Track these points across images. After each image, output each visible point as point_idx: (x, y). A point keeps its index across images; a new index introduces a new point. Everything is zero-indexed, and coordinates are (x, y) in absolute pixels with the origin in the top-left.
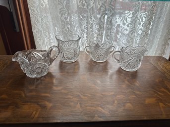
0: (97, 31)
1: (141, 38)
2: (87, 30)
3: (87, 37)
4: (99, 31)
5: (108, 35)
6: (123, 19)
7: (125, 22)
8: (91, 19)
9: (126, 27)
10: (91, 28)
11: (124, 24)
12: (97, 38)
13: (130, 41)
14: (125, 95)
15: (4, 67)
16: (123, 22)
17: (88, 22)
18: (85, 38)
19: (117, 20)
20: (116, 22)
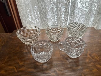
0: (64, 13)
1: (95, 16)
2: (57, 12)
3: (57, 17)
4: (65, 12)
5: (72, 16)
6: (82, 3)
7: (84, 5)
8: (60, 4)
9: (85, 9)
10: (60, 11)
11: (83, 7)
12: (64, 17)
13: (87, 19)
14: (89, 69)
15: (3, 43)
16: (83, 5)
17: (57, 7)
18: (56, 18)
19: (78, 4)
20: (78, 5)
